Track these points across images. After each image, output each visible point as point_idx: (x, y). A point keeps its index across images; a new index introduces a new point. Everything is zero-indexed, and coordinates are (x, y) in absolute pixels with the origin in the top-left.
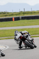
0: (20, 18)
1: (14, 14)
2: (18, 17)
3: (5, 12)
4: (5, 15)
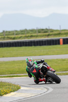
3: (47, 29)
4: (47, 34)
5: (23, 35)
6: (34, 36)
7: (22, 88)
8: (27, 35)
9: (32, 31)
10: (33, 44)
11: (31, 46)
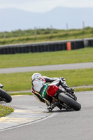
0: (85, 43)
1: (71, 33)
2: (81, 40)
3: (48, 29)
4: (49, 35)
5: (17, 38)
6: (32, 39)
7: (16, 111)
8: (22, 38)
9: (28, 31)
10: (30, 50)
11: (28, 52)
